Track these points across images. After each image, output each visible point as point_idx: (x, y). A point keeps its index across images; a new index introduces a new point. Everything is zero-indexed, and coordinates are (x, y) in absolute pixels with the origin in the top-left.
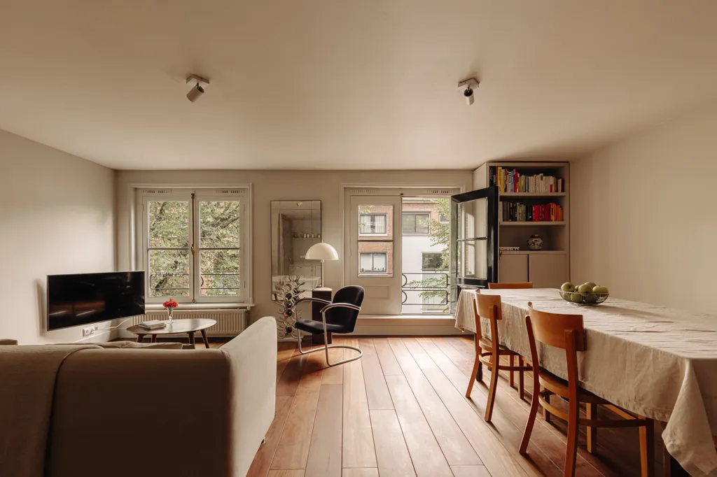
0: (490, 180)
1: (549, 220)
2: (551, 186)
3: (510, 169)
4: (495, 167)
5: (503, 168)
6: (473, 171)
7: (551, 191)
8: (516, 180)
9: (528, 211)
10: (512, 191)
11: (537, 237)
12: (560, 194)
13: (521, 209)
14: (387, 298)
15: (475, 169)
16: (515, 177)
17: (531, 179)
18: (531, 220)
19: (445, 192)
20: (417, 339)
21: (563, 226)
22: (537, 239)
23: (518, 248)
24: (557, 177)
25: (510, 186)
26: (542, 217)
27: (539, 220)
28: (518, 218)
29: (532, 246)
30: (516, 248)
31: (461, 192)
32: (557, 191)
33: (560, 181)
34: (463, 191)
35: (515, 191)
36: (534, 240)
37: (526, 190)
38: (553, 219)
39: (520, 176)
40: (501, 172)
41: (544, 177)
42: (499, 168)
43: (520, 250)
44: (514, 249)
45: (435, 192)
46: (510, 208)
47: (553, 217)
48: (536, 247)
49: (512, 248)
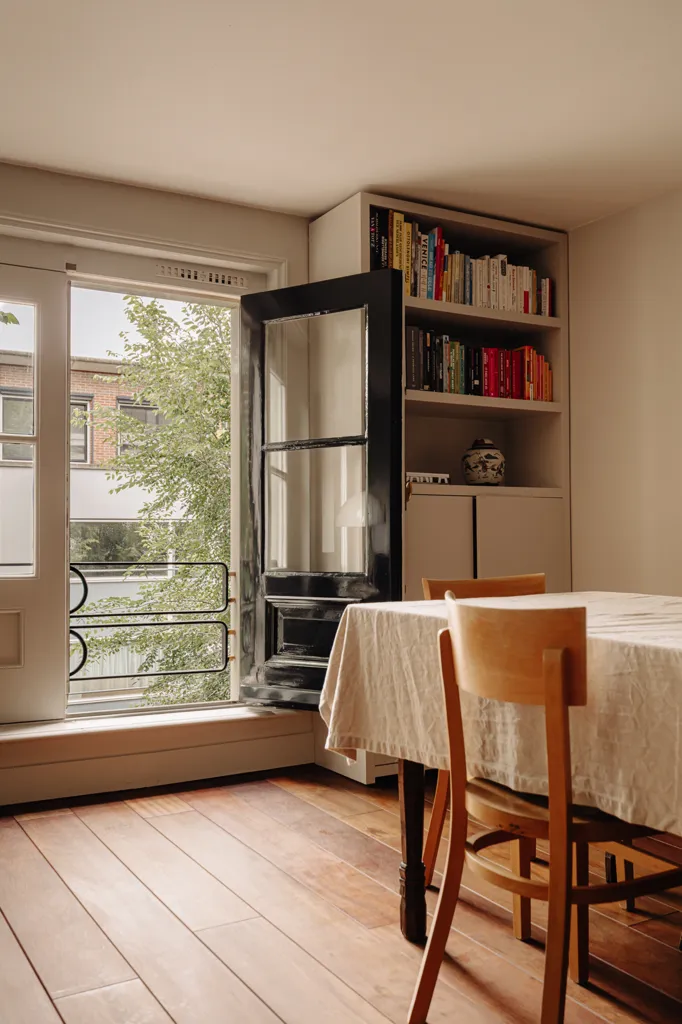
0: (372, 250)
1: (520, 394)
2: (526, 294)
3: (423, 225)
4: (386, 211)
5: (409, 218)
6: (308, 221)
7: (526, 310)
8: (440, 264)
9: (471, 364)
10: (429, 295)
11: (490, 447)
12: (544, 320)
13: (453, 356)
14: (17, 661)
15: (314, 217)
16: (438, 252)
17: (479, 265)
18: (478, 391)
19: (221, 279)
20: (132, 804)
21: (556, 415)
22: (492, 452)
23: (446, 476)
24: (541, 272)
25: (426, 282)
26: (503, 384)
27: (498, 395)
28: (445, 385)
29: (479, 473)
30: (441, 476)
31: (275, 284)
32: (539, 312)
33: (546, 283)
34: (278, 282)
35: (438, 296)
36: (484, 453)
37: (467, 299)
38: (531, 395)
39: (451, 252)
40: (402, 231)
41: (510, 268)
42: (398, 217)
43: (451, 482)
44: (435, 480)
45: (189, 274)
46: (426, 349)
47: (530, 389)
48: (491, 474)
49: (429, 476)
